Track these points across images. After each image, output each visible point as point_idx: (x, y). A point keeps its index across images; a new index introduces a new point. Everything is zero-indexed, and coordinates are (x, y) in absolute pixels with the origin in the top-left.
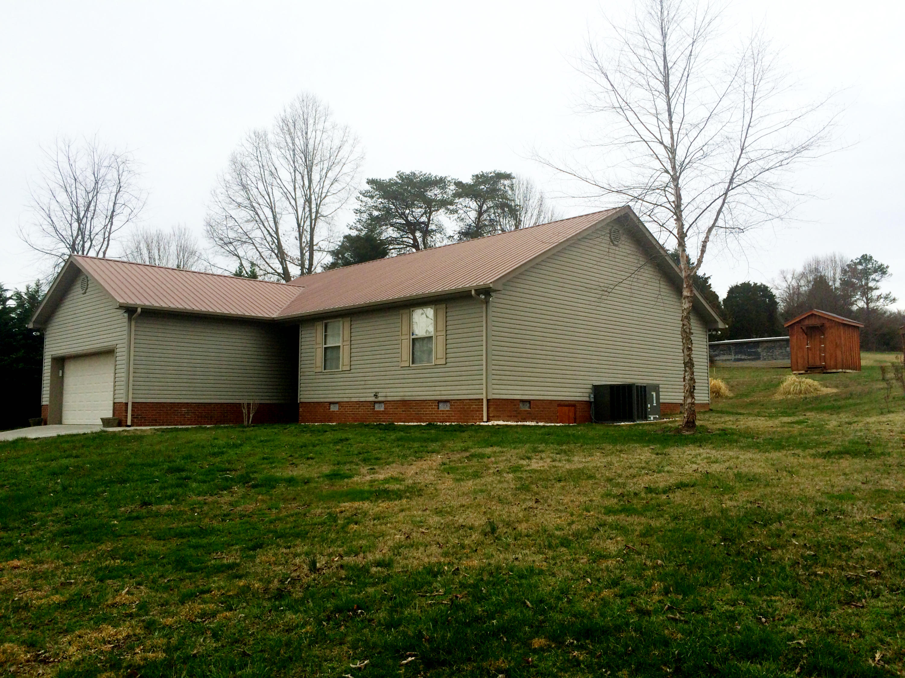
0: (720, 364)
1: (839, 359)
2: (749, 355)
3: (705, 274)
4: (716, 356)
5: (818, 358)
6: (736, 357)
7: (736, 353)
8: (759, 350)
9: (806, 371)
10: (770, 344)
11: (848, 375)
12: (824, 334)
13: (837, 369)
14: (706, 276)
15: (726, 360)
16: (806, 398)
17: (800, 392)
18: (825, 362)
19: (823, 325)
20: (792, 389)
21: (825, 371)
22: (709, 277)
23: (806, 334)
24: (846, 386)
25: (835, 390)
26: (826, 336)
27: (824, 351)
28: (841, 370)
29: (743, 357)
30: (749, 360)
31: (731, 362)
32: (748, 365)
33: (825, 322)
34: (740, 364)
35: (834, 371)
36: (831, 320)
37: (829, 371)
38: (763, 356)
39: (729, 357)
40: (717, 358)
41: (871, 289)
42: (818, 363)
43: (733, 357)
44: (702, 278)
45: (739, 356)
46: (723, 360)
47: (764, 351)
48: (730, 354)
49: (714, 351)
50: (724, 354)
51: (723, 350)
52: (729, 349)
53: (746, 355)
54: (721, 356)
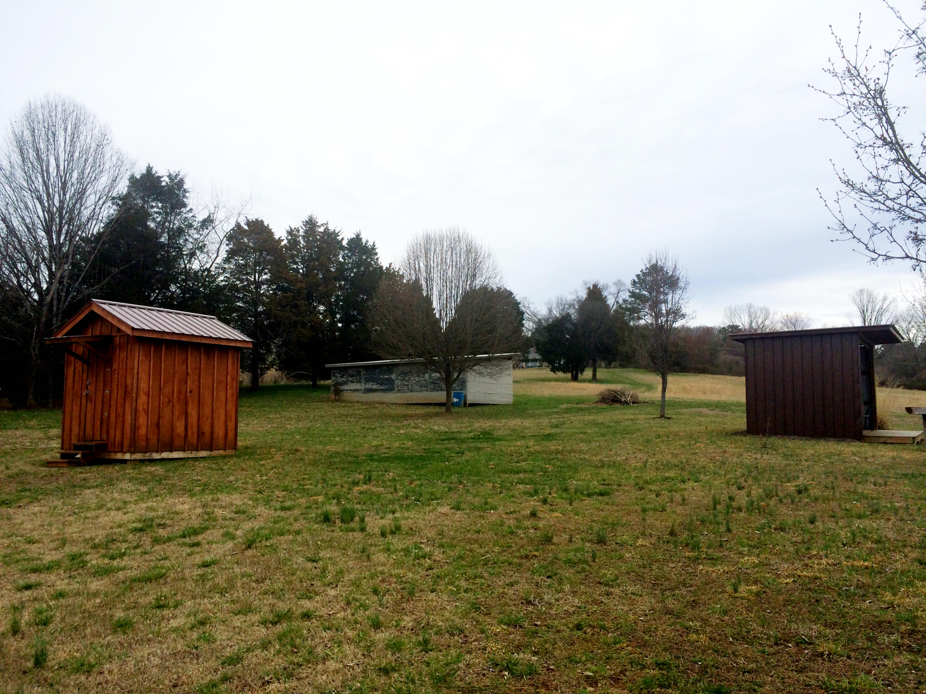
0: (347, 396)
2: (382, 384)
4: (345, 383)
5: (99, 423)
6: (367, 386)
7: (367, 381)
8: (393, 376)
10: (406, 369)
12: (111, 363)
15: (354, 391)
18: (107, 432)
23: (87, 362)
26: (114, 366)
27: (109, 407)
29: (374, 387)
30: (381, 391)
31: (360, 394)
32: (378, 399)
34: (371, 396)
38: (398, 386)
39: (357, 386)
40: (345, 387)
42: (97, 435)
43: (363, 386)
45: (369, 386)
46: (351, 390)
47: (399, 378)
48: (360, 382)
49: (342, 377)
50: (353, 382)
51: (352, 376)
52: (359, 373)
53: (377, 384)
54: (350, 384)
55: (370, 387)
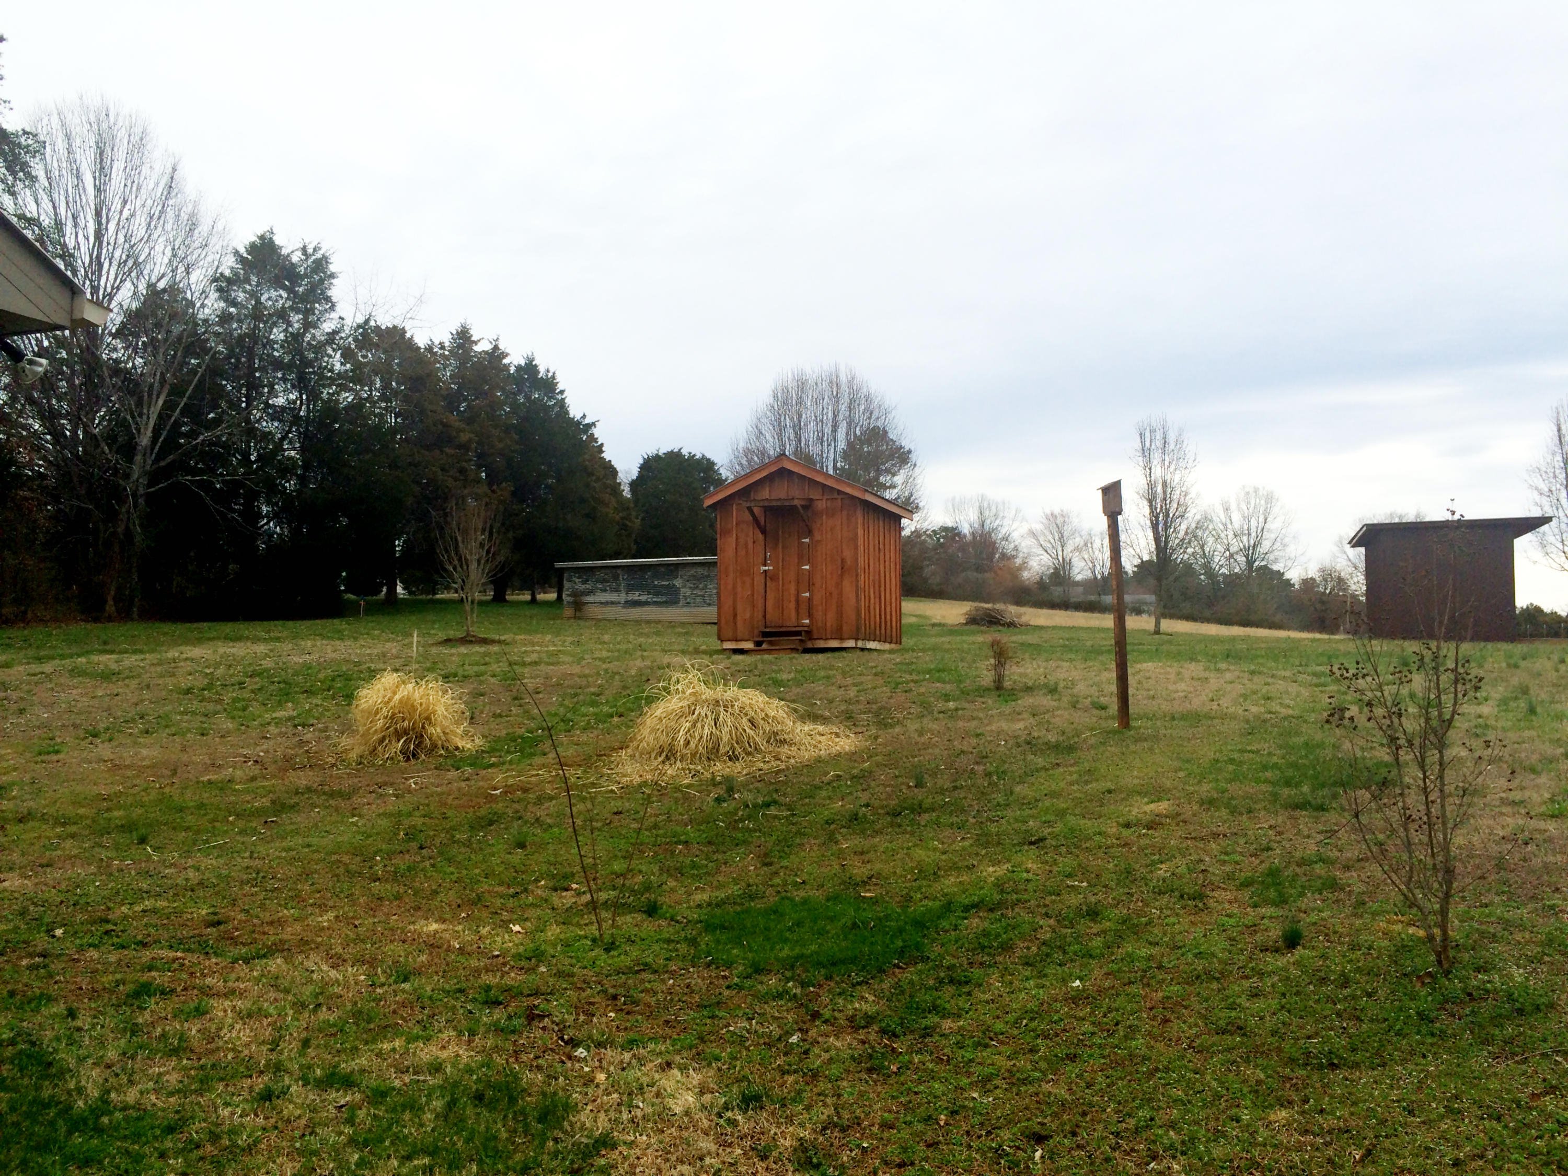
0: (594, 611)
1: (850, 613)
2: (657, 594)
3: (584, 417)
4: (591, 592)
5: (792, 605)
6: (631, 597)
7: (630, 589)
8: (678, 583)
9: (758, 644)
10: (700, 571)
11: (874, 658)
12: (810, 533)
13: (842, 639)
14: (587, 421)
15: (607, 603)
16: (730, 786)
17: (713, 752)
18: (810, 616)
19: (809, 505)
20: (681, 737)
21: (809, 645)
22: (593, 424)
23: (763, 532)
24: (882, 717)
25: (846, 743)
26: (817, 536)
27: (810, 586)
28: (851, 643)
29: (643, 598)
30: (656, 603)
31: (619, 609)
32: (653, 617)
33: (815, 495)
34: (636, 612)
35: (834, 644)
36: (832, 489)
37: (821, 644)
38: (685, 597)
39: (613, 597)
40: (590, 599)
41: (884, 487)
42: (791, 620)
43: (622, 597)
44: (579, 423)
45: (635, 596)
46: (602, 603)
47: (688, 584)
48: (617, 590)
49: (584, 582)
50: (605, 591)
51: (603, 581)
52: (616, 578)
53: (649, 593)
54: (598, 593)
55: (636, 598)
